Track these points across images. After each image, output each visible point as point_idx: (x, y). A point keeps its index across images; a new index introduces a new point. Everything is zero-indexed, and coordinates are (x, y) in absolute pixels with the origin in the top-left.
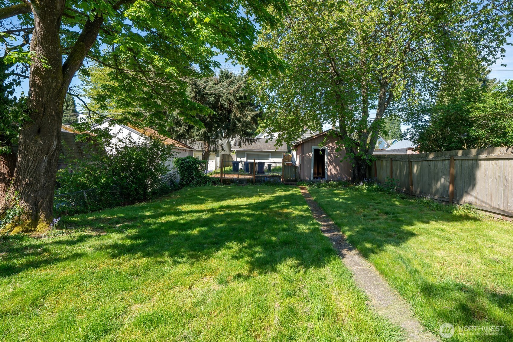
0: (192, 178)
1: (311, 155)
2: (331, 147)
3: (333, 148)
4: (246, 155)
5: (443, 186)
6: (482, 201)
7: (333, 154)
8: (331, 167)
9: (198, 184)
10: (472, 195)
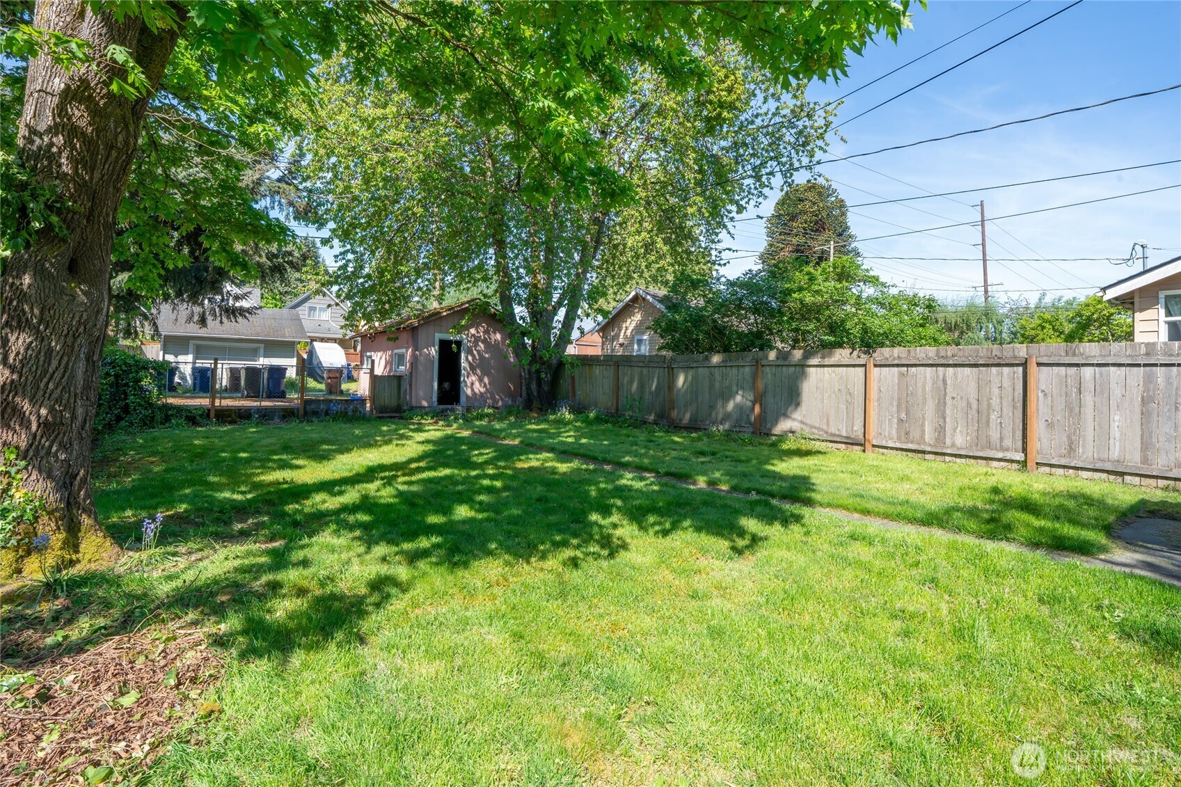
0: (126, 409)
1: (434, 351)
2: (473, 335)
3: (477, 340)
4: (191, 348)
5: (739, 407)
6: (812, 427)
7: (478, 352)
8: (474, 378)
9: (145, 424)
10: (794, 420)
